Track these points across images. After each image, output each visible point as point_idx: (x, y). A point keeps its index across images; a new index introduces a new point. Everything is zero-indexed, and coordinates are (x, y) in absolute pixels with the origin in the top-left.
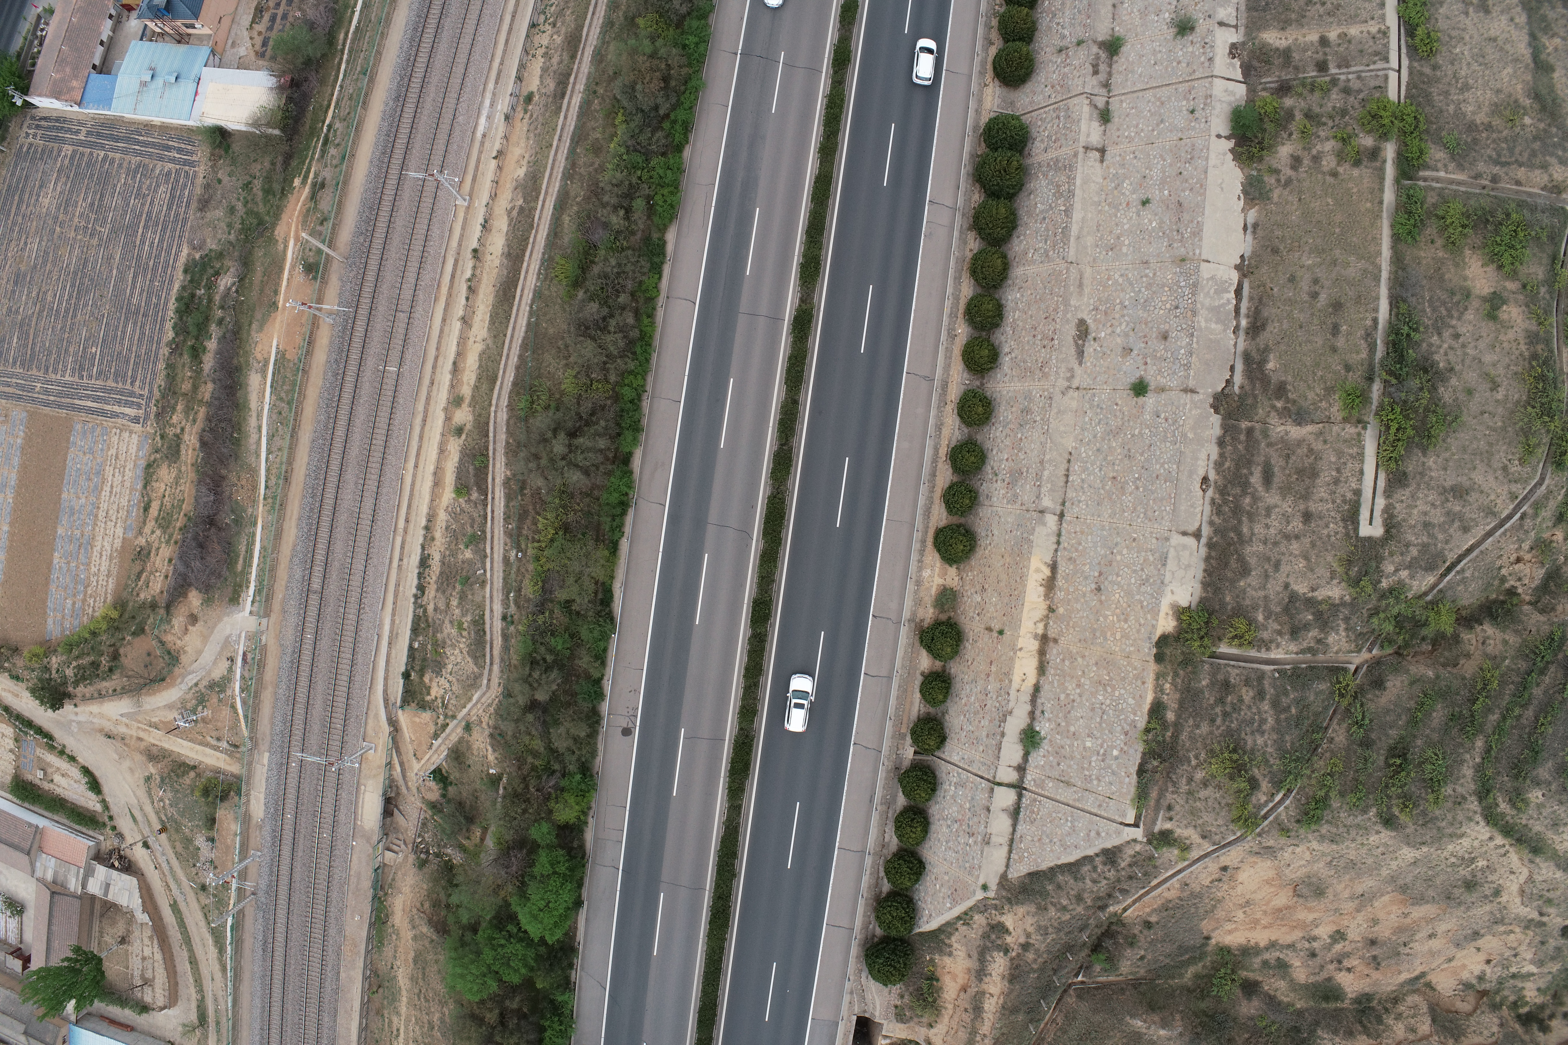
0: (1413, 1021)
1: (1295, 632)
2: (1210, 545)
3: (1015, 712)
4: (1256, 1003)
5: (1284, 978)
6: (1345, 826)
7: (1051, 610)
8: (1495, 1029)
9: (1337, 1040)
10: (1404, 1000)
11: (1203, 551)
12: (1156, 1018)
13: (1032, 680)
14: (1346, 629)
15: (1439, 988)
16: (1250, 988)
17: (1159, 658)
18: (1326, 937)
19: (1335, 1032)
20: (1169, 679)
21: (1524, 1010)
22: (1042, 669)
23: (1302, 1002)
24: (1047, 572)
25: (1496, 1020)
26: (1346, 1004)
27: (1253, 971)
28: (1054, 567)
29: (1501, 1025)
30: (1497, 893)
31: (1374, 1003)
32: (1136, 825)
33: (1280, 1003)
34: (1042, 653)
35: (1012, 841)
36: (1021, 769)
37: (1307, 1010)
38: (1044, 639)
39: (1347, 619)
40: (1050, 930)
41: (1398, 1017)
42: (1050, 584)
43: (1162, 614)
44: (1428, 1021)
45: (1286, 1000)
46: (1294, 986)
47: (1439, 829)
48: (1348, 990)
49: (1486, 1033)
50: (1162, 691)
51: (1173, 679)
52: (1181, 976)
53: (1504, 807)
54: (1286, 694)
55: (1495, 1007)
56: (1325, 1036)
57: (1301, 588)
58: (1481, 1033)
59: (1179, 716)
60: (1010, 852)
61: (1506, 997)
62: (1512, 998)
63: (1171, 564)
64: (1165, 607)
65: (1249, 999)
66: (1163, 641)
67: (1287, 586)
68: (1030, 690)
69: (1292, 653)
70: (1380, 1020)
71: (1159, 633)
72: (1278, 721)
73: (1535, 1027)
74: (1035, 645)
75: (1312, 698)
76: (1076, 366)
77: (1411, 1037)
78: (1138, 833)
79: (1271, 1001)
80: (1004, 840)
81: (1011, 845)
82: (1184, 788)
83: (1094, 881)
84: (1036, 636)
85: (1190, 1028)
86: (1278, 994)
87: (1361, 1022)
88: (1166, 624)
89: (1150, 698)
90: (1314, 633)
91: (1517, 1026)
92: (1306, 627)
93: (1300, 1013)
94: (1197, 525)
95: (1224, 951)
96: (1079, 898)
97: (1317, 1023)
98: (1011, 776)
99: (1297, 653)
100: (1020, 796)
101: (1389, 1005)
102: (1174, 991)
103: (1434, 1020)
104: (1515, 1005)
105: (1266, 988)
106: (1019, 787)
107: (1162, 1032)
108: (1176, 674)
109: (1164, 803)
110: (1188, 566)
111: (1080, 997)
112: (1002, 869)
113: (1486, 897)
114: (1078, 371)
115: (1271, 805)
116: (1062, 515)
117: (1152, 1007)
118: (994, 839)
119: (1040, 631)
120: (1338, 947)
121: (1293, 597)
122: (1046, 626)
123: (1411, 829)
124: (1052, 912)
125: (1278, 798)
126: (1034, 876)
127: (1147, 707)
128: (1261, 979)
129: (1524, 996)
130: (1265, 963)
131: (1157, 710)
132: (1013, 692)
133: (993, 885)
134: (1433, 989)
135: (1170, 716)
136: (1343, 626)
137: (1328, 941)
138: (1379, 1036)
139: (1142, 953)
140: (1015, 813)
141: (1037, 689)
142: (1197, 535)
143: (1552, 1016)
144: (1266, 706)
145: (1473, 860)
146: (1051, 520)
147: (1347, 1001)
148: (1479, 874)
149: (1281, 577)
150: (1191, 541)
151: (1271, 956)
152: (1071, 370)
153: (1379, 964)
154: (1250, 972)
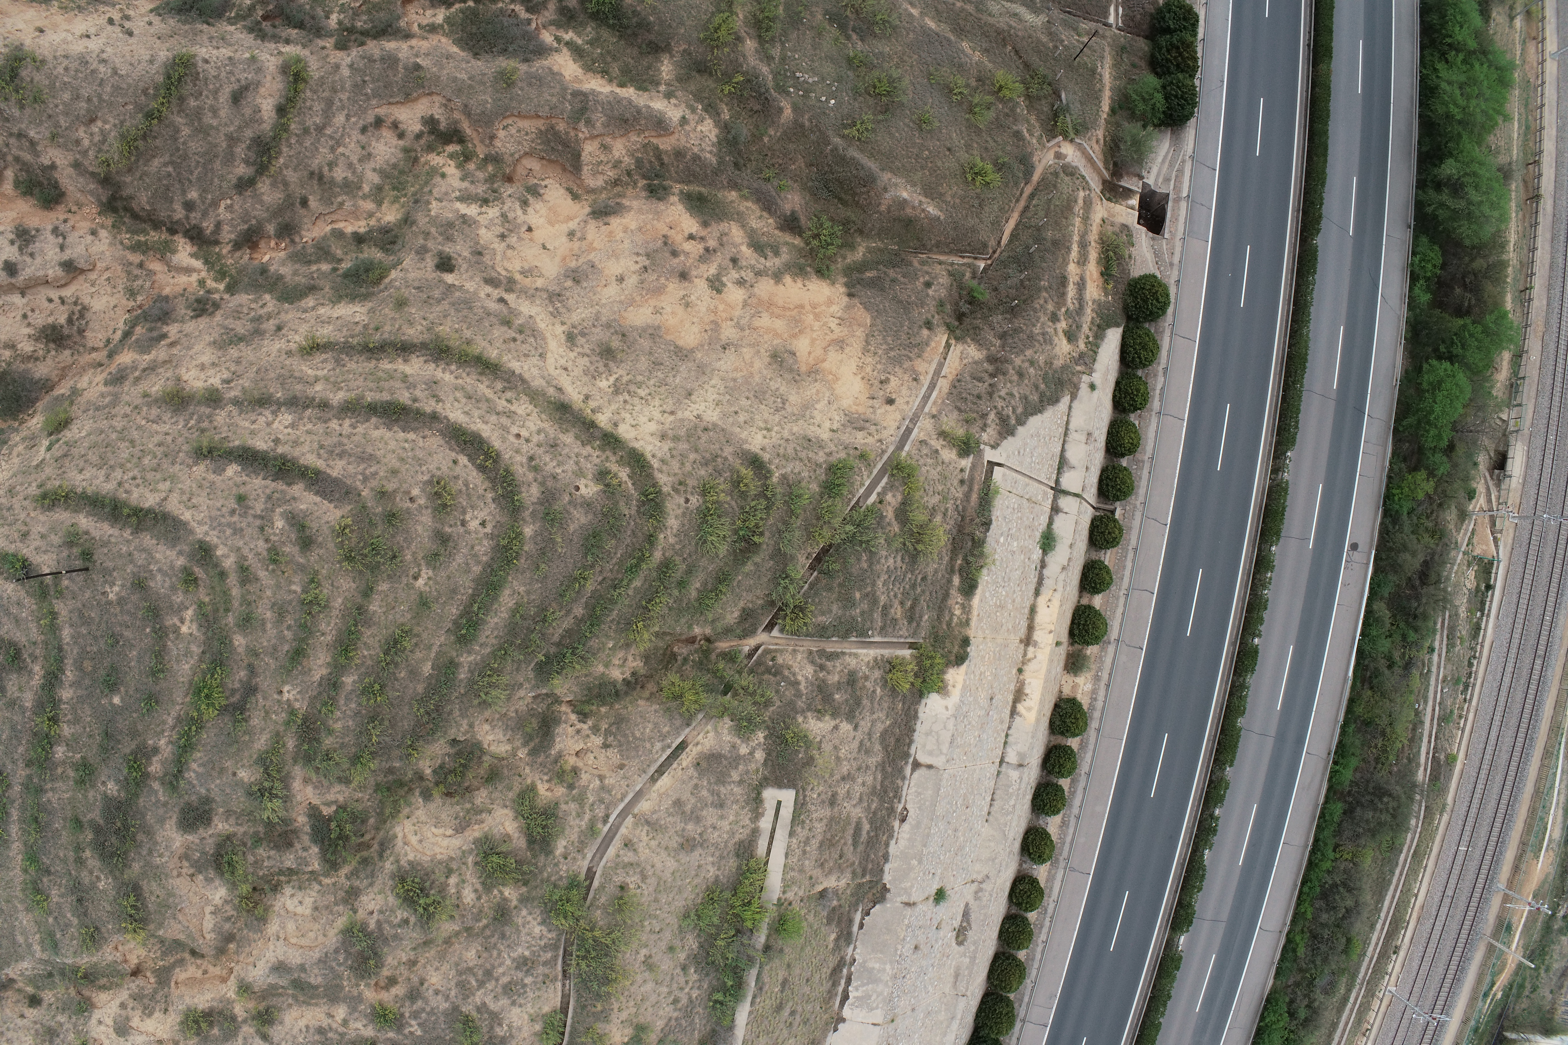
0: (603, 157)
1: (852, 680)
2: (907, 755)
3: (1059, 569)
4: (787, 208)
5: (753, 231)
6: (801, 460)
7: (1020, 671)
8: (501, 134)
9: (696, 150)
10: (606, 182)
11: (912, 751)
12: (909, 211)
13: (1042, 601)
14: (798, 683)
15: (562, 191)
16: (790, 224)
17: (966, 642)
18: (729, 285)
19: (696, 158)
20: (955, 620)
21: (452, 148)
22: (1033, 610)
23: (730, 199)
24: (1020, 707)
25: (498, 143)
26: (677, 187)
27: (787, 243)
28: (1013, 712)
29: (493, 137)
30: (570, 338)
31: (642, 183)
32: (992, 464)
33: (758, 200)
34: (1031, 628)
35: (1066, 434)
36: (1055, 509)
37: (723, 187)
38: (1028, 641)
39: (798, 694)
40: (1040, 338)
41: (617, 164)
42: (1019, 695)
43: (959, 686)
44: (585, 157)
45: (749, 204)
46: (740, 219)
47: (696, 451)
48: (680, 207)
49: (513, 131)
50: (963, 607)
51: (951, 619)
52: (869, 250)
53: (624, 474)
54: (863, 613)
55: (494, 159)
56: (708, 155)
57: (846, 727)
58: (519, 131)
59: (950, 581)
60: (1068, 423)
61: (479, 168)
62: (471, 166)
63: (946, 736)
64: (955, 695)
65: (793, 212)
66: (961, 659)
67: (856, 728)
68: (1043, 590)
69: (850, 654)
70: (639, 162)
71: (963, 668)
72: (874, 584)
73: (443, 126)
74: (1037, 636)
75: (835, 608)
76: (972, 902)
77: (608, 140)
78: (989, 455)
79: (768, 205)
80: (1073, 436)
81: (1067, 429)
82: (950, 505)
83: (1011, 395)
84: (1035, 645)
85: (872, 194)
86: (758, 213)
87: (662, 165)
88: (955, 676)
89: (976, 601)
90: (833, 679)
91: (468, 131)
92: (839, 687)
93: (734, 185)
94: (916, 774)
95: (821, 273)
96: (1021, 374)
97: (716, 172)
98: (1065, 502)
99: (843, 653)
100: (1057, 481)
101: (625, 179)
102: (879, 235)
103: (579, 156)
104: (467, 157)
105: (771, 221)
106: (1058, 491)
107: (905, 195)
108: (949, 624)
109: (965, 488)
110: (927, 734)
111: (985, 246)
112: (1075, 404)
113: (583, 334)
114: (970, 898)
115: (879, 489)
116: (1002, 762)
117: (909, 223)
118: (1083, 438)
119: (1031, 649)
120: (713, 270)
121: (851, 716)
122: (1025, 654)
123: (728, 451)
124: (1042, 359)
125: (873, 498)
126: (1054, 400)
127: (979, 591)
128: (776, 232)
129: (457, 167)
130: (777, 253)
131: (969, 588)
132: (1060, 588)
133: (1084, 388)
134: (569, 190)
135: (956, 580)
136: (802, 687)
137: (724, 279)
138: (645, 146)
139: (930, 292)
140: (1063, 464)
141: (1037, 593)
142: (916, 765)
143: (418, 137)
144: (883, 599)
145: (617, 390)
146: (1012, 757)
147: (676, 191)
148: (602, 369)
149: (859, 735)
150: (922, 758)
151: (773, 263)
152: (977, 898)
153: (665, 244)
154: (793, 245)
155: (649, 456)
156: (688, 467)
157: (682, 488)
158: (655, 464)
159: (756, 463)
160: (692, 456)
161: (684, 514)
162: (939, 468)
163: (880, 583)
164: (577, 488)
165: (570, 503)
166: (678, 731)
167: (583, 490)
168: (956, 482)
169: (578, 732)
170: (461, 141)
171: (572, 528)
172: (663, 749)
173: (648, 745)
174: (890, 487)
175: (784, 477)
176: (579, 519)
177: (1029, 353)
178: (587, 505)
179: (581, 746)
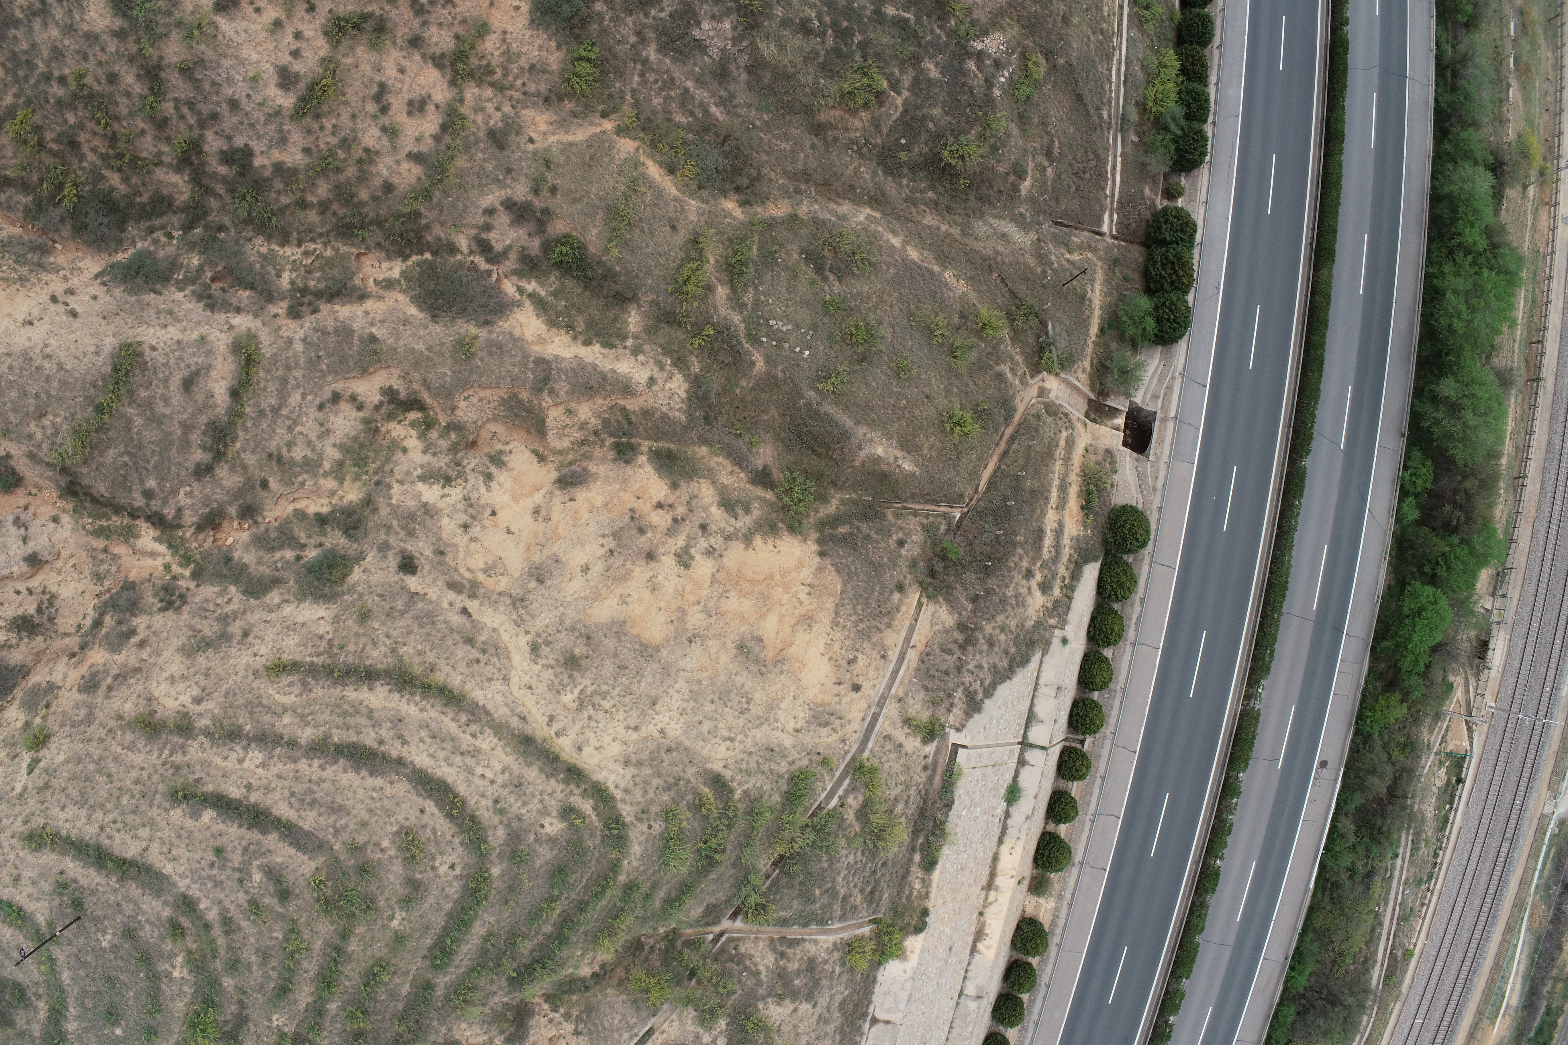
0: (568, 421)
1: (811, 966)
2: (865, 1014)
3: (1023, 819)
4: (759, 463)
5: (724, 486)
6: (763, 773)
7: (981, 914)
8: (463, 404)
9: (664, 409)
10: (573, 443)
11: (871, 1010)
12: (883, 466)
13: (1004, 849)
14: (758, 973)
15: (528, 454)
16: (762, 478)
17: (925, 913)
18: (698, 557)
19: (665, 417)
20: (915, 893)
21: (413, 415)
22: (995, 858)
23: (700, 454)
24: (980, 946)
25: (460, 413)
26: (646, 445)
27: (759, 498)
28: (973, 950)
29: (454, 409)
30: (535, 648)
31: (610, 441)
32: (956, 747)
33: (729, 456)
34: (993, 875)
35: (1035, 689)
36: (1022, 762)
37: (693, 443)
38: (990, 886)
39: (759, 983)
40: (1013, 601)
41: (583, 426)
42: (979, 935)
43: (917, 952)
44: (550, 422)
45: (720, 459)
46: (711, 475)
47: (659, 775)
48: (649, 468)
49: (474, 400)
50: (923, 881)
51: (911, 894)
52: (843, 502)
53: (587, 807)
54: (823, 907)
55: (457, 427)
56: (677, 414)
57: (805, 1007)
58: (481, 400)
59: (910, 860)
60: (1038, 678)
61: (441, 436)
62: (433, 434)
63: (904, 996)
64: (913, 959)
65: (765, 467)
66: (919, 929)
67: (815, 1006)
68: (1006, 838)
69: (810, 941)
70: (606, 423)
71: (921, 936)
72: (834, 881)
73: (402, 396)
74: (999, 881)
75: (795, 904)
77: (573, 405)
78: (954, 737)
79: (739, 461)
80: (1043, 690)
81: (1037, 684)
82: (913, 792)
83: (980, 667)
84: (997, 889)
85: (846, 450)
86: (729, 468)
87: (630, 423)
88: (914, 944)
89: (936, 874)
90: (793, 966)
91: (429, 401)
92: (798, 973)
93: (705, 441)
94: (874, 1029)
95: (795, 528)
96: (991, 643)
97: (687, 429)
98: (1032, 756)
99: (804, 940)
100: (1025, 736)
101: (592, 438)
102: (853, 486)
103: (543, 422)
104: (429, 424)
105: (742, 475)
106: (1025, 744)
107: (880, 451)
108: (909, 898)
109: (929, 772)
110: (885, 994)
111: (961, 496)
112: (1046, 659)
113: (547, 643)
115: (840, 792)
116: (961, 994)
117: (884, 477)
118: (1053, 692)
119: (992, 894)
120: (680, 542)
121: (810, 996)
122: (986, 898)
123: (691, 772)
124: (1013, 624)
125: (834, 802)
126: (1025, 661)
127: (939, 866)
128: (748, 486)
129: (419, 438)
130: (748, 511)
131: (929, 864)
132: (1023, 836)
133: (1056, 642)
134: (535, 452)
135: (917, 858)
136: (763, 977)
137: (693, 551)
138: (611, 408)
139: (903, 552)
140: (1031, 717)
141: (1000, 841)
142: (875, 1021)
143: (377, 408)
144: (842, 892)
145: (581, 703)
146: (970, 990)
147: (644, 449)
148: (566, 681)
149: (818, 1011)
150: (880, 1015)
151: (745, 521)
153: (632, 519)
154: (765, 500)
155: (611, 786)
156: (651, 794)
157: (644, 816)
158: (618, 794)
159: (718, 782)
160: (655, 782)
161: (647, 840)
162: (902, 760)
163: (840, 879)
164: (542, 826)
165: (536, 841)
166: (644, 1022)
167: (548, 829)
168: (919, 769)
169: (551, 1021)
170: (422, 408)
171: (538, 864)
172: (631, 1038)
173: (616, 1036)
174: (852, 789)
175: (746, 793)
176: (545, 855)
177: (1000, 619)
178: (552, 841)
179: (554, 1032)
